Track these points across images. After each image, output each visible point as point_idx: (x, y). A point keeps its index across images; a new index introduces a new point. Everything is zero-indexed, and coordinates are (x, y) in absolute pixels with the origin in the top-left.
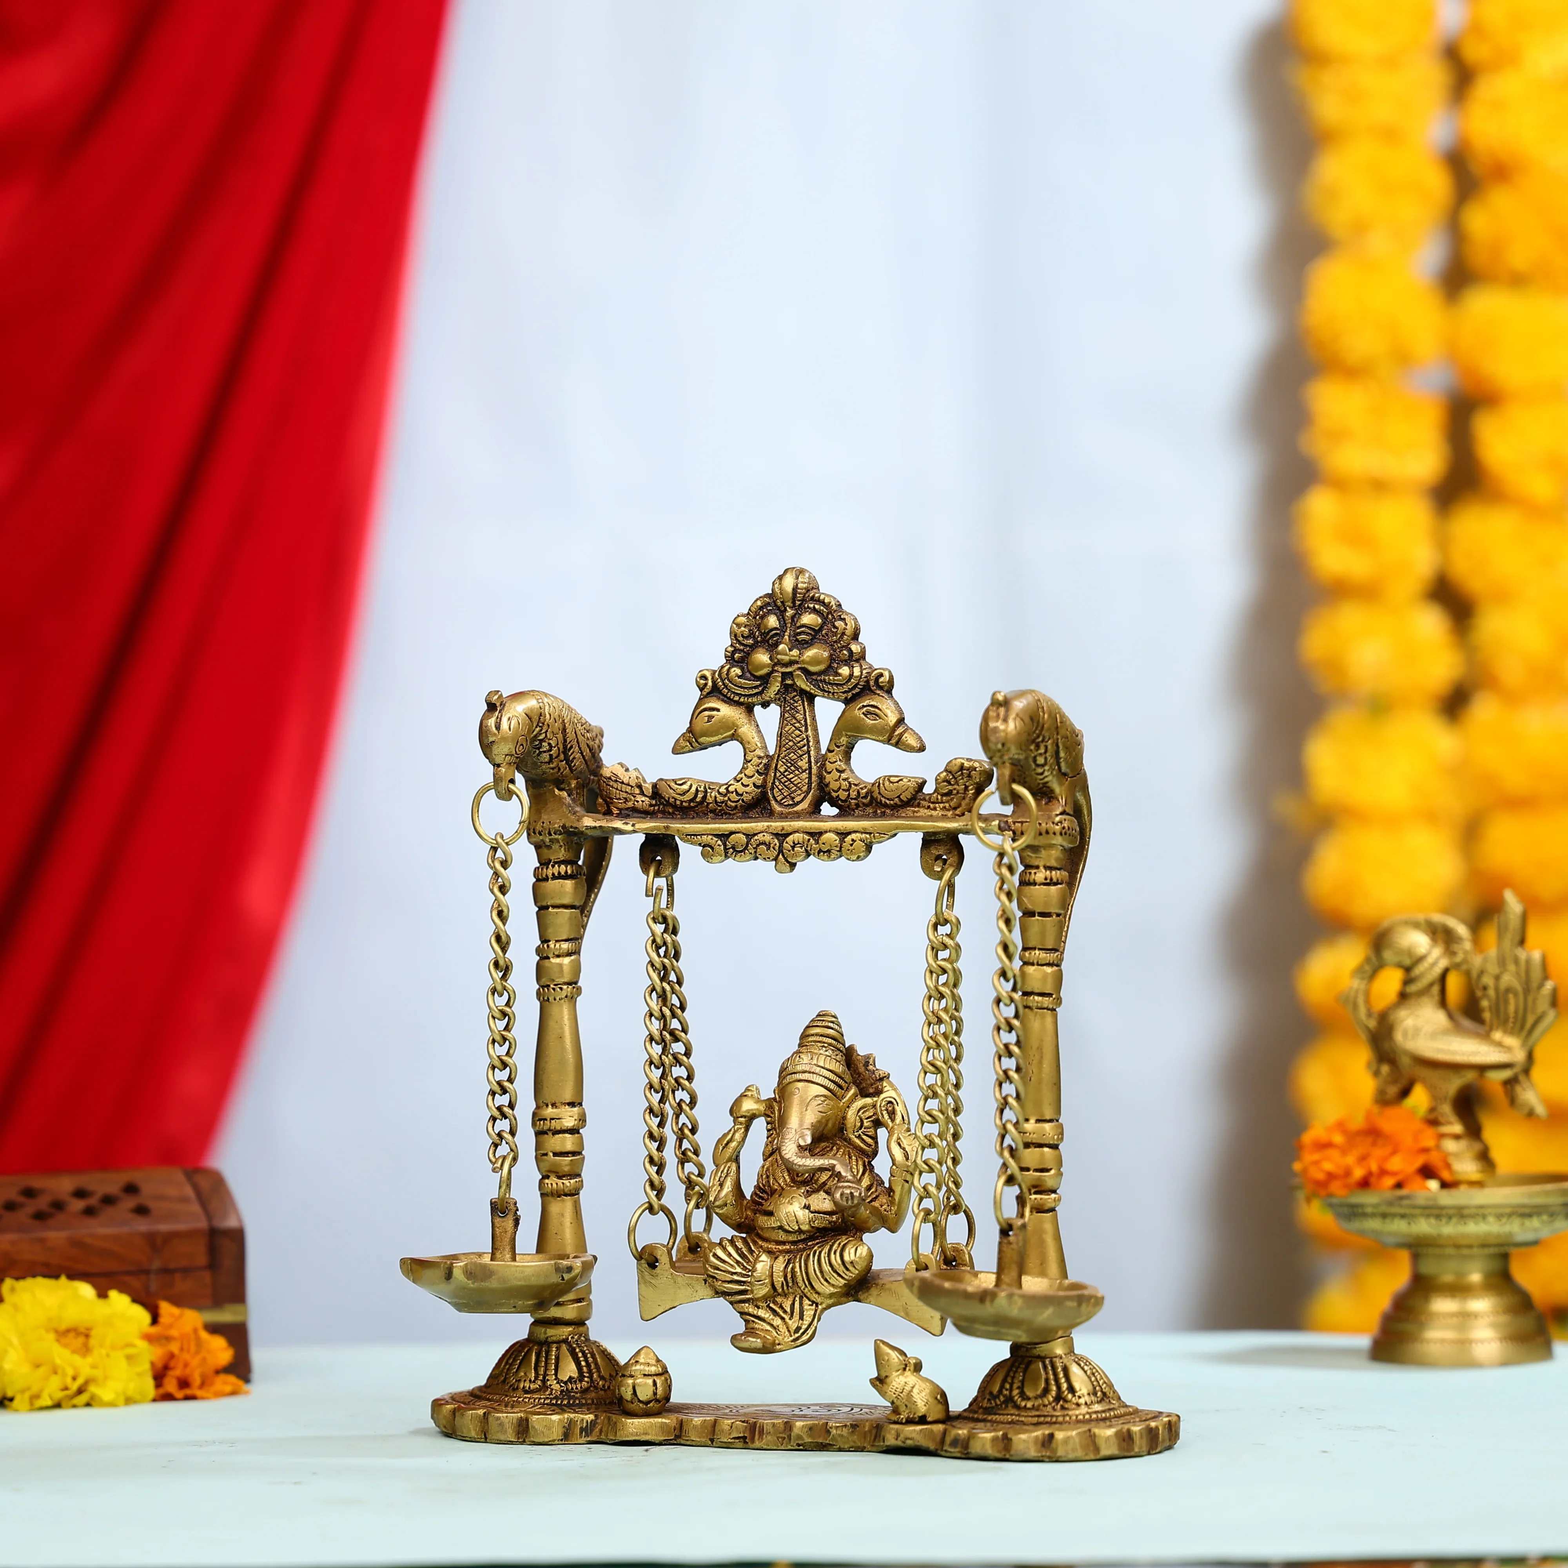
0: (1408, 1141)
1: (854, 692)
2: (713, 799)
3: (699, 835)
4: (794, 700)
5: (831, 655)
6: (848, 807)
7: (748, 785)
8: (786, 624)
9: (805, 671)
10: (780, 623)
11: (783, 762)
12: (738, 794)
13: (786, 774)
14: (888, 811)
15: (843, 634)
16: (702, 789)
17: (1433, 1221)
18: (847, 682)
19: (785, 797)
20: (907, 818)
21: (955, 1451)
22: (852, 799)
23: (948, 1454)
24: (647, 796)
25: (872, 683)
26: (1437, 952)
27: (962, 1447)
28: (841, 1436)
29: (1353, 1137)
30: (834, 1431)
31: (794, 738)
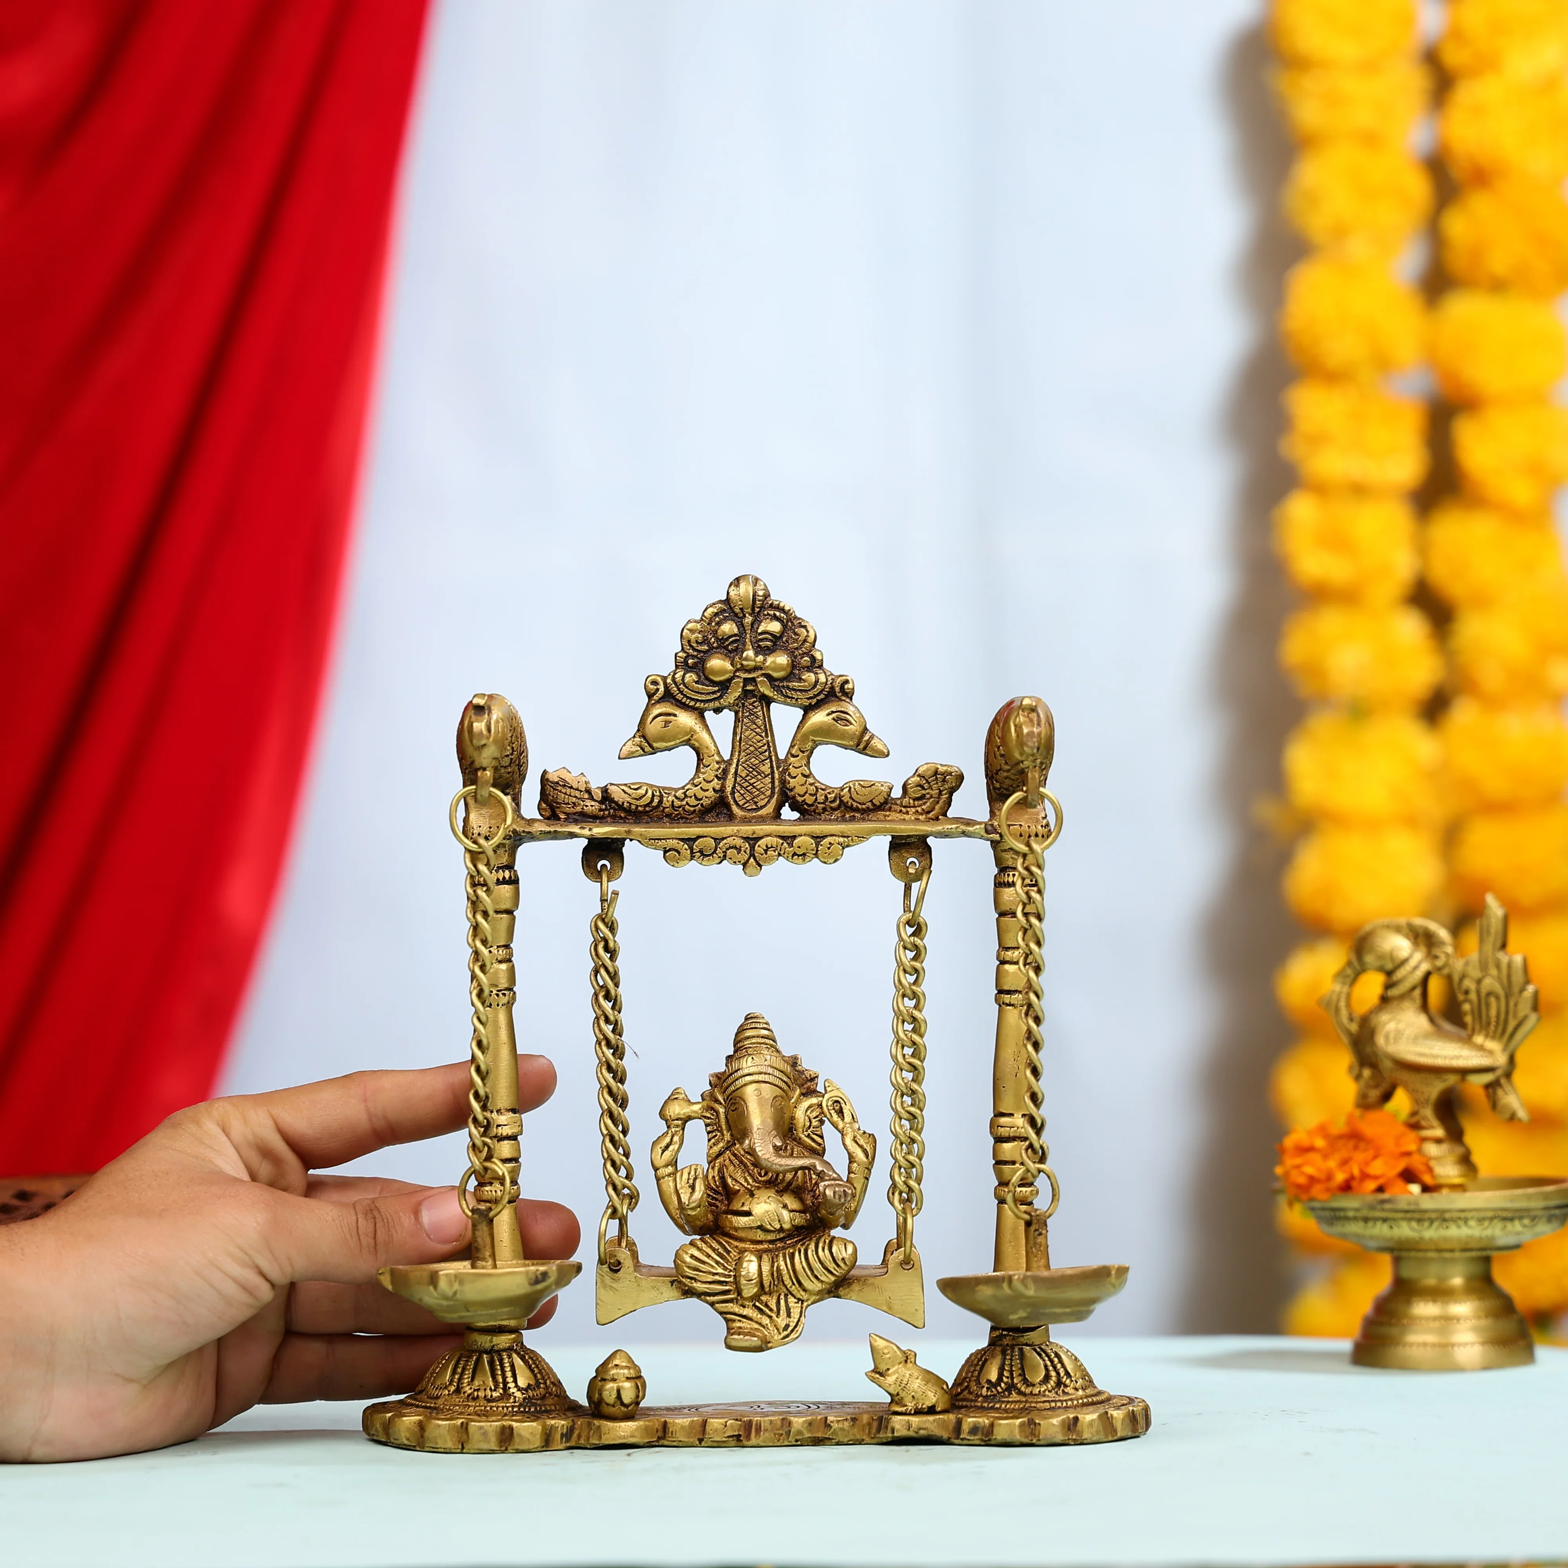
0: (1389, 1144)
1: (819, 698)
2: (670, 803)
3: (663, 839)
4: (754, 706)
5: (793, 662)
6: (814, 811)
7: (707, 790)
8: (745, 630)
9: (768, 677)
10: (739, 630)
11: (743, 767)
12: (697, 799)
13: (748, 778)
14: (858, 815)
15: (805, 641)
16: (658, 794)
17: (1414, 1224)
18: (812, 688)
19: (748, 801)
20: (878, 821)
21: (975, 1439)
22: (819, 803)
23: (965, 1442)
24: (595, 801)
25: (837, 689)
26: (1418, 956)
27: (983, 1434)
28: (842, 1429)
29: (1335, 1141)
30: (835, 1426)
31: (755, 744)
